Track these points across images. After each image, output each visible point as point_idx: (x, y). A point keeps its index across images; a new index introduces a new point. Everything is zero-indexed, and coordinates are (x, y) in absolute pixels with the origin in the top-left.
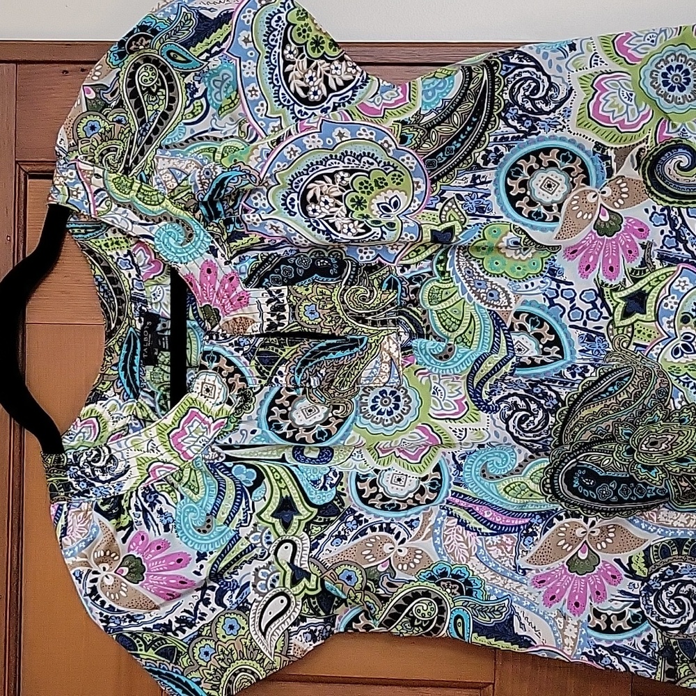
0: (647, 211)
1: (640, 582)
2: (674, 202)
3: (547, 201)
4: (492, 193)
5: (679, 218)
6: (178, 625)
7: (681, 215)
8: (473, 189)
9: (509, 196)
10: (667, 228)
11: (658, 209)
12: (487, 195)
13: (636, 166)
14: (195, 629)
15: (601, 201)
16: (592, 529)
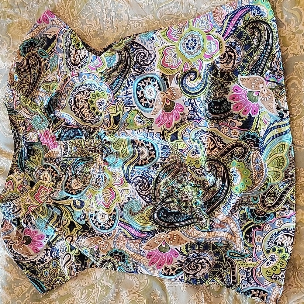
0: (183, 100)
1: (185, 257)
2: (192, 97)
3: (150, 99)
4: (133, 97)
5: (194, 103)
6: (38, 262)
7: (195, 102)
8: (126, 96)
9: (138, 98)
10: (190, 107)
11: (187, 100)
12: (131, 98)
13: (176, 82)
14: (43, 265)
15: (166, 97)
16: (167, 235)
